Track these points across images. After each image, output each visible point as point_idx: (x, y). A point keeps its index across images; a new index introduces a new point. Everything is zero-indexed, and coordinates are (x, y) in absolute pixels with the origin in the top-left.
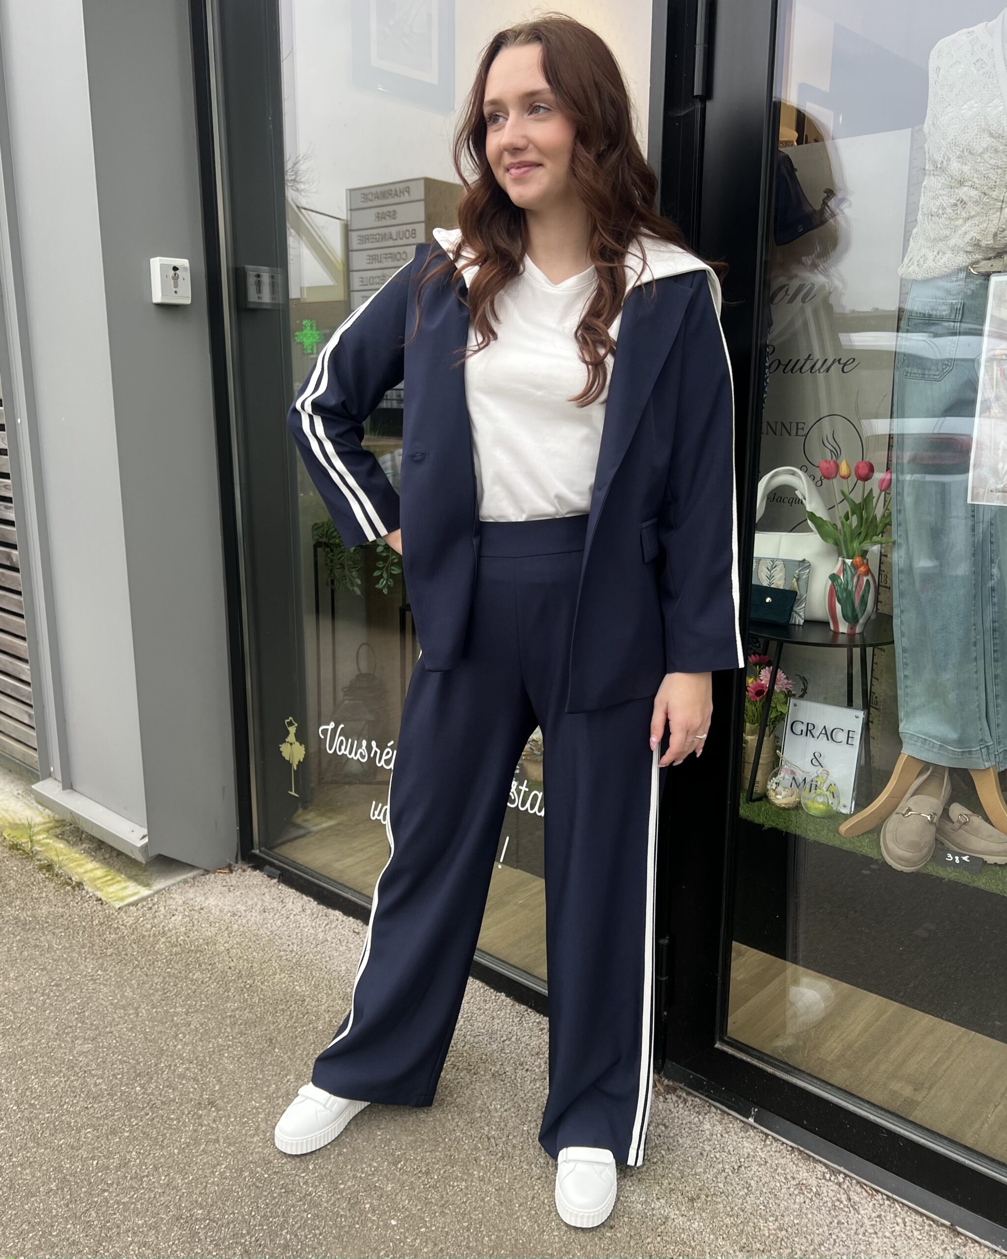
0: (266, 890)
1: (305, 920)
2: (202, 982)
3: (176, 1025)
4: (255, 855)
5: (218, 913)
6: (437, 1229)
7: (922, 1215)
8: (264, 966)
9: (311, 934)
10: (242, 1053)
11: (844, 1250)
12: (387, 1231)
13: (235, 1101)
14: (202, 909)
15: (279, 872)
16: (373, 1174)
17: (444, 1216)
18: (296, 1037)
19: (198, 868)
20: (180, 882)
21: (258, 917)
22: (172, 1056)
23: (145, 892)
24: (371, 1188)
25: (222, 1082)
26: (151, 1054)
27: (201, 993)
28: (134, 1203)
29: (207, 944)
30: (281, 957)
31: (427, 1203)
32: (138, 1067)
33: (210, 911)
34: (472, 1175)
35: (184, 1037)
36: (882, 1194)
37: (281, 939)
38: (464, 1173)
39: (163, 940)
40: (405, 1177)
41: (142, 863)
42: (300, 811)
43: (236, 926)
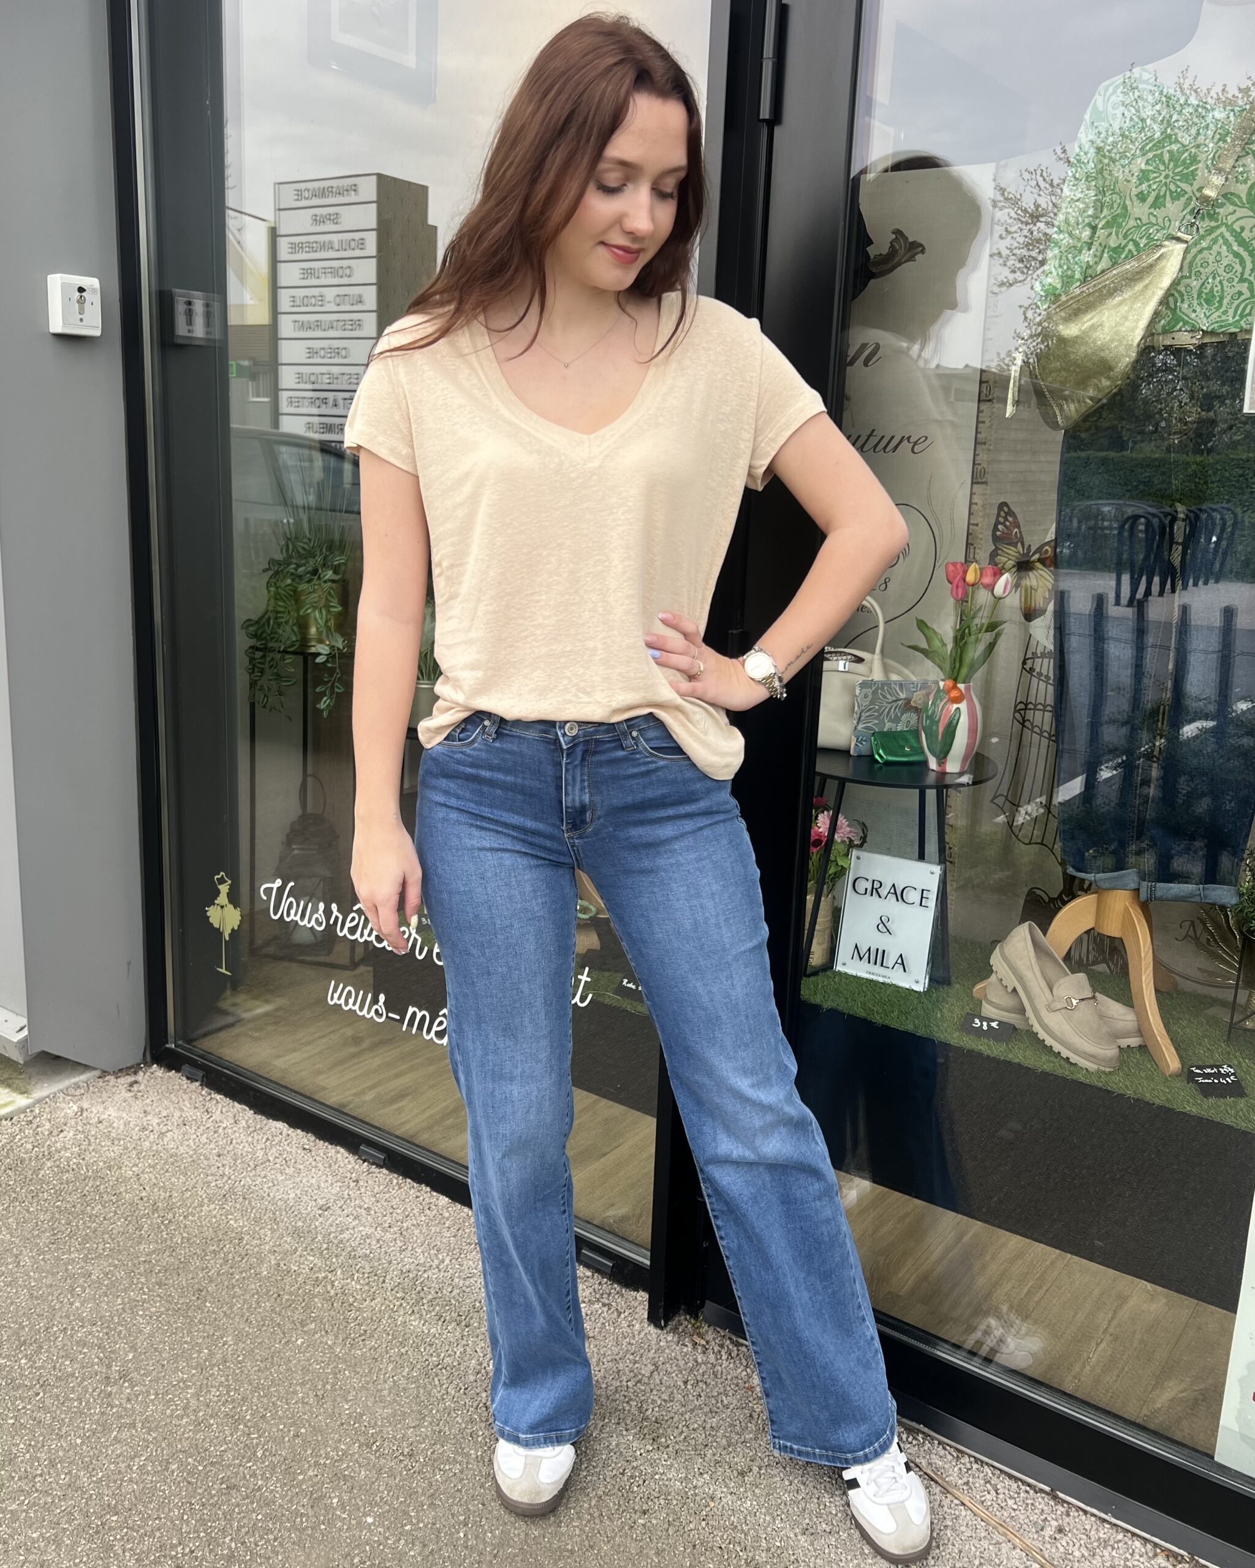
0: (185, 1097)
1: (239, 1135)
2: (105, 1218)
4: (169, 1049)
5: (122, 1127)
6: (426, 1526)
7: (1017, 1479)
8: (187, 1194)
9: (247, 1152)
10: (163, 1309)
12: (361, 1531)
13: (154, 1373)
14: (100, 1122)
15: (201, 1074)
16: (341, 1460)
17: (434, 1510)
18: (234, 1287)
19: (94, 1069)
20: (70, 1087)
21: (176, 1131)
22: (68, 1317)
23: (22, 1101)
24: (338, 1476)
25: (136, 1350)
26: (38, 1316)
29: (110, 1168)
30: (209, 1183)
31: (412, 1494)
33: (111, 1125)
34: (468, 1455)
37: (207, 1159)
38: (456, 1453)
39: (49, 1164)
40: (382, 1461)
41: (17, 1063)
42: (228, 992)
43: (147, 1144)
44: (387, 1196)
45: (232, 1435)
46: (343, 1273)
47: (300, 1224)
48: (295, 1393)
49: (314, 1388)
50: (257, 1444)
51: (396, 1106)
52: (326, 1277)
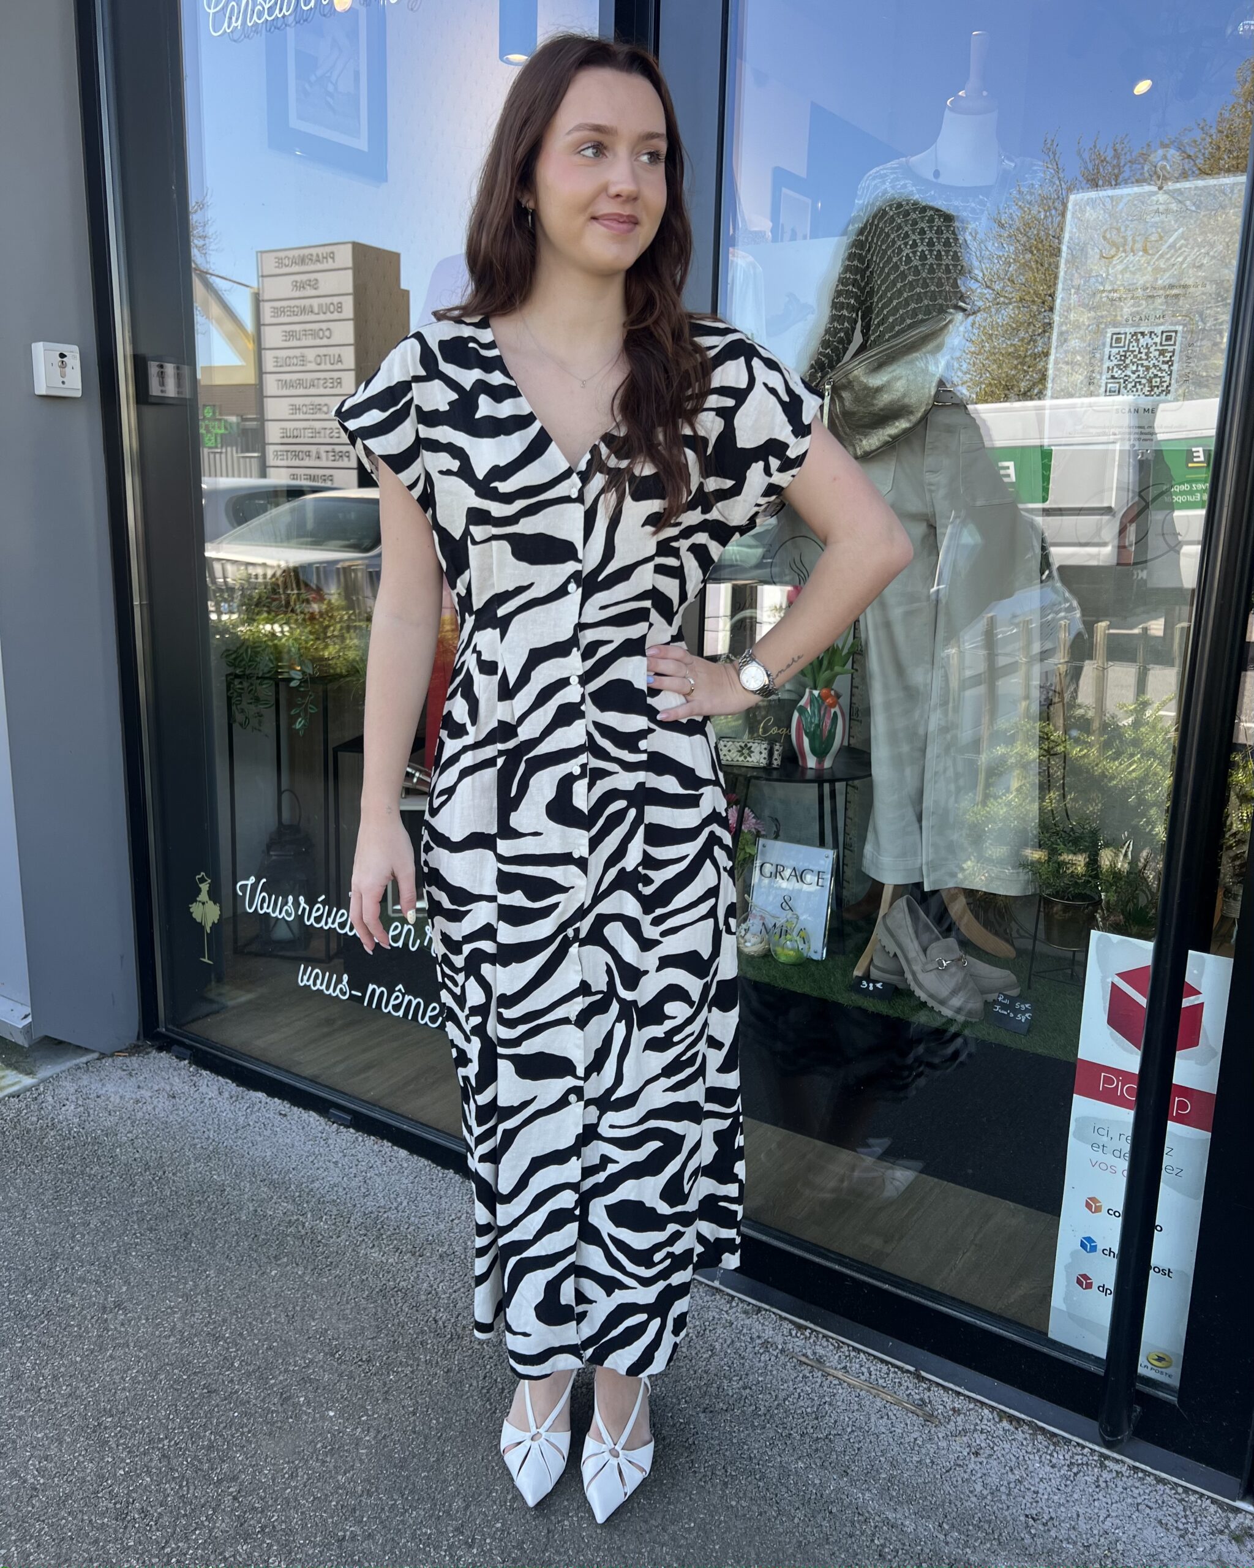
0: (175, 1073)
1: (224, 1104)
2: (102, 1177)
3: (73, 1226)
4: (161, 1035)
5: (118, 1100)
6: (380, 1416)
7: (887, 1363)
8: (176, 1155)
9: (230, 1119)
10: (153, 1250)
11: (809, 1402)
12: (324, 1423)
13: (145, 1302)
14: (98, 1097)
15: (189, 1052)
16: (308, 1366)
17: (387, 1403)
18: (216, 1230)
19: (93, 1051)
20: (71, 1067)
21: (167, 1103)
22: (69, 1259)
23: (28, 1081)
25: (129, 1284)
26: (43, 1259)
27: (101, 1189)
28: (32, 1416)
29: (107, 1135)
30: (195, 1145)
31: (369, 1391)
32: (28, 1273)
33: (108, 1099)
34: (418, 1359)
35: (83, 1236)
36: (849, 1346)
37: (194, 1125)
39: (52, 1133)
40: (343, 1367)
41: (23, 1047)
42: (213, 983)
43: (140, 1114)
44: (353, 1151)
45: (213, 1350)
46: (313, 1216)
47: (275, 1176)
48: (269, 1314)
49: (286, 1310)
50: (235, 1357)
51: (363, 1076)
52: (298, 1220)
